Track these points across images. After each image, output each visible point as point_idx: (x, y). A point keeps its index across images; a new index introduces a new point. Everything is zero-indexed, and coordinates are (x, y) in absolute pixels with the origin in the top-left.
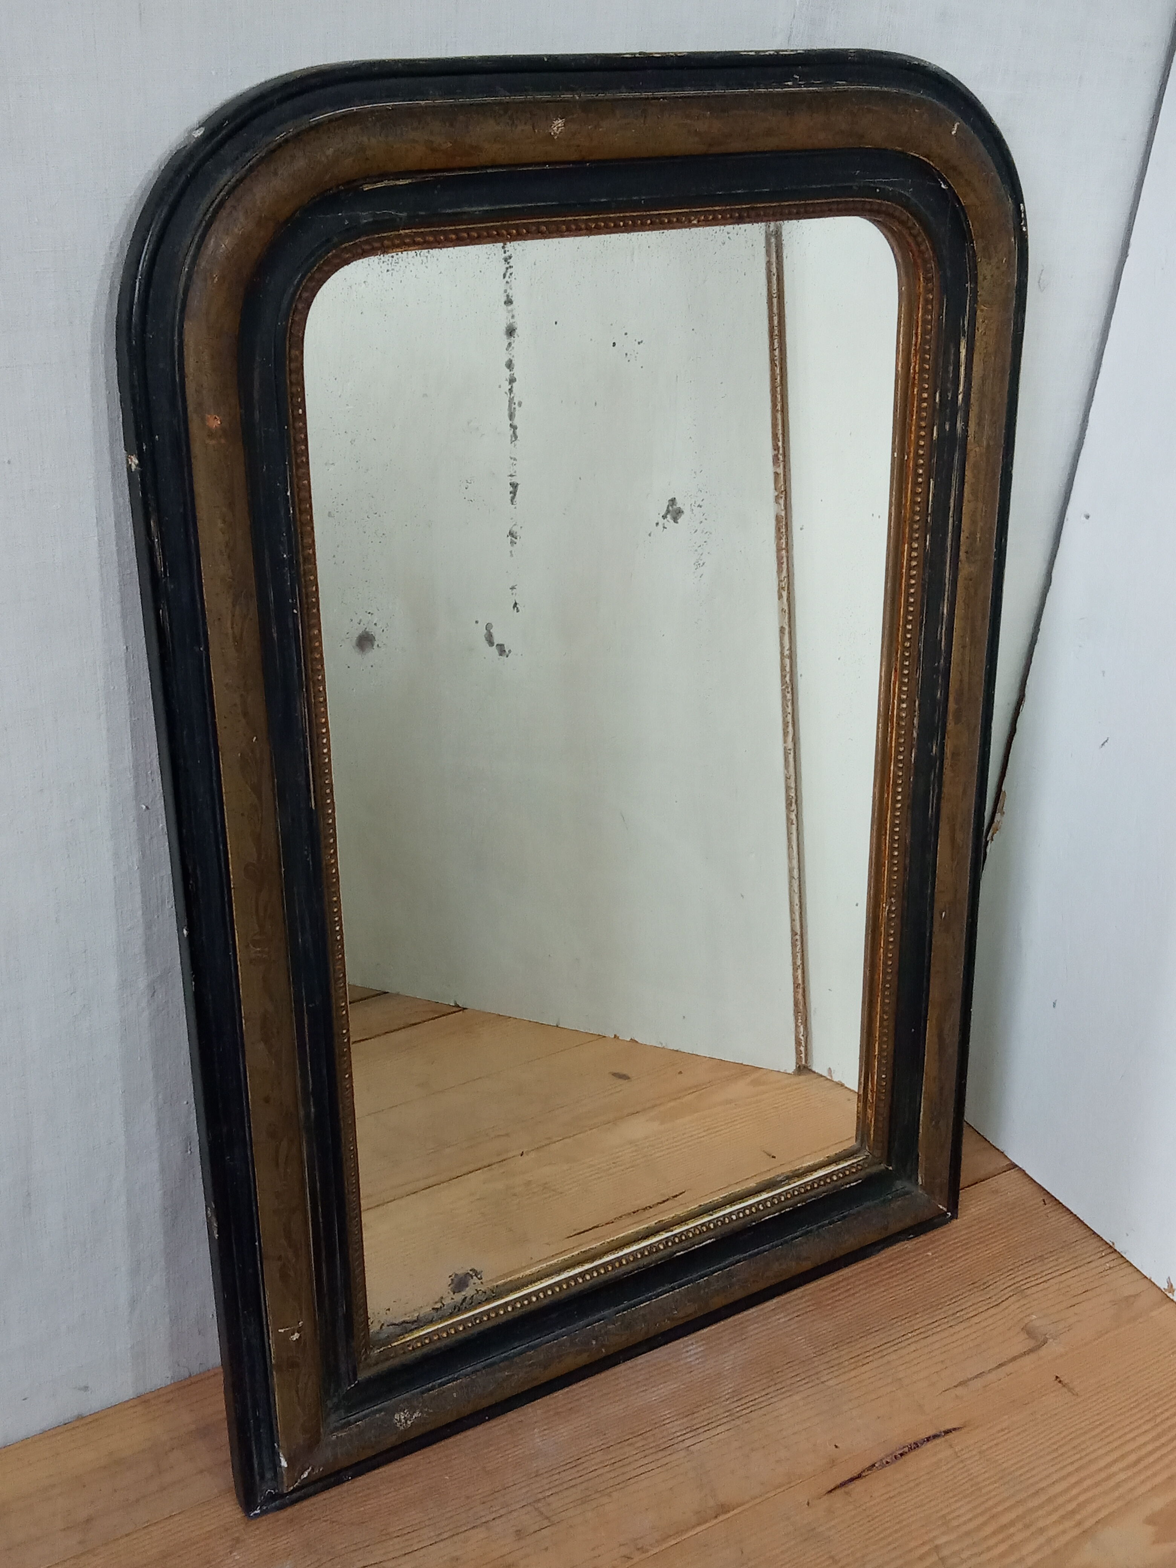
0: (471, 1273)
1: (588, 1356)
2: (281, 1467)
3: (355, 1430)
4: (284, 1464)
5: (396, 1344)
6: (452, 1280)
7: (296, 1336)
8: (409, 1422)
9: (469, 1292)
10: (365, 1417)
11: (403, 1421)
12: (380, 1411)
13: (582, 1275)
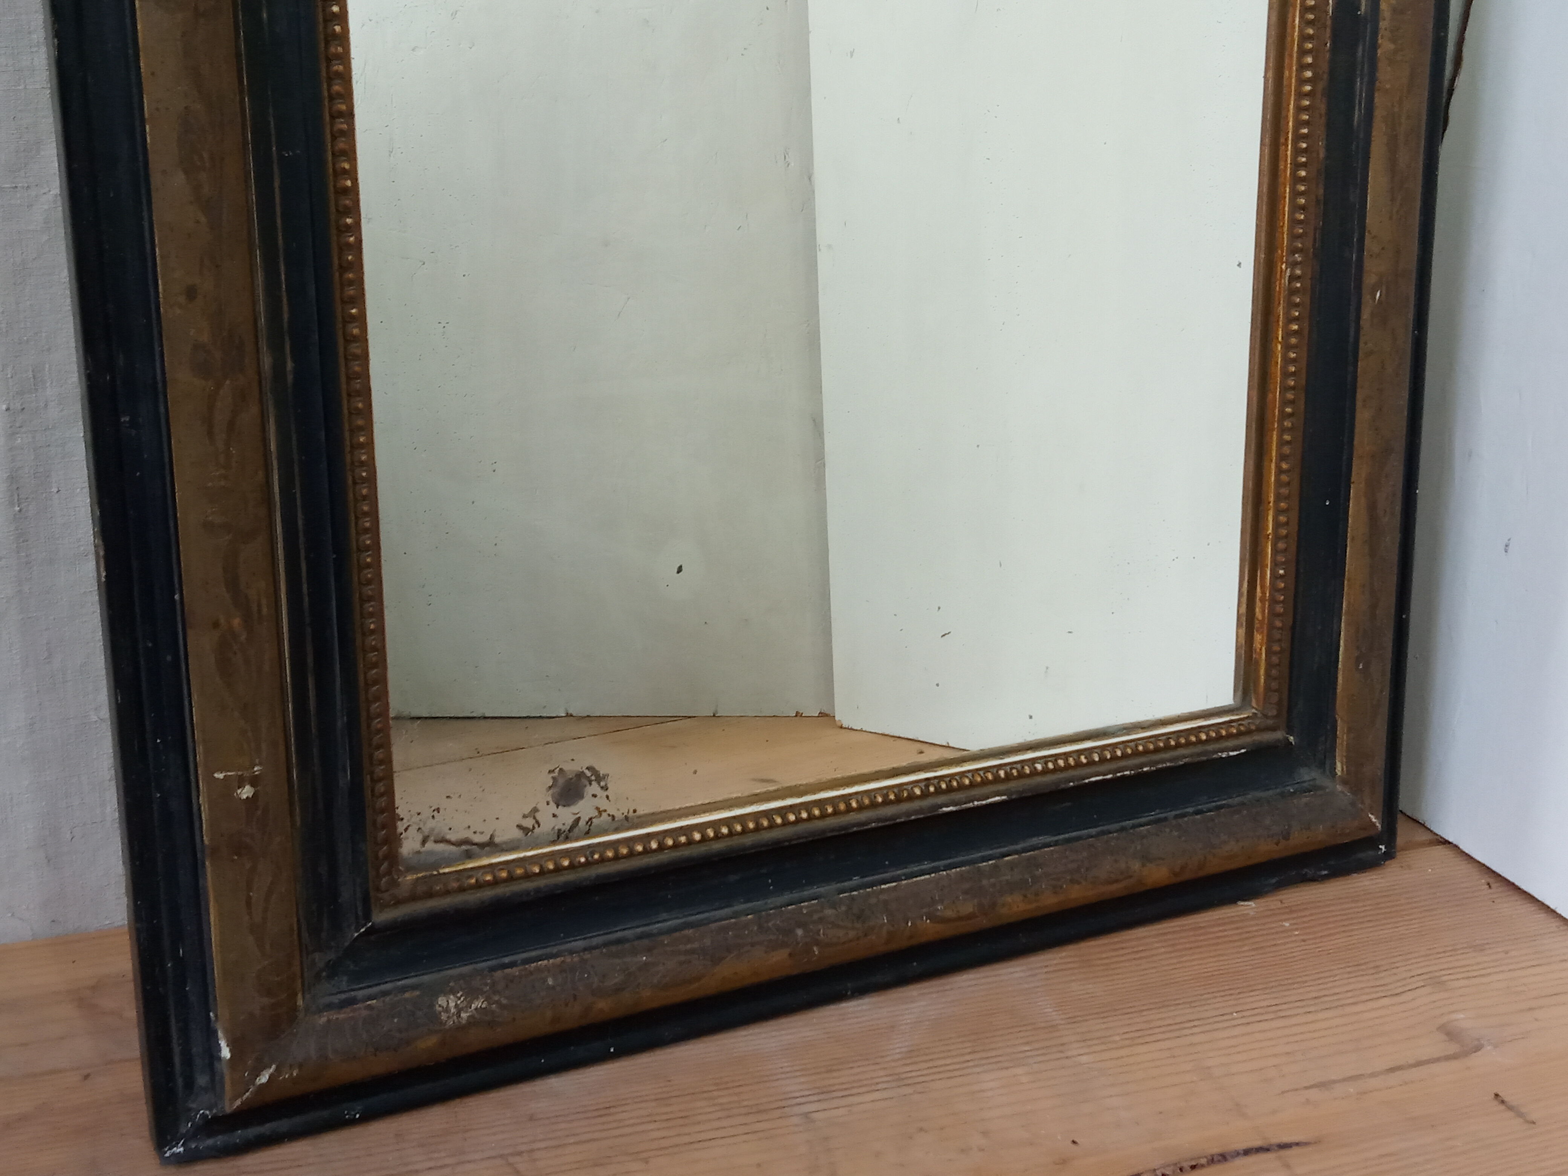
0: (588, 773)
1: (790, 955)
2: (219, 1059)
3: (365, 1013)
4: (226, 1053)
5: (447, 870)
6: (554, 778)
7: (246, 792)
8: (464, 1015)
9: (584, 808)
10: (385, 994)
11: (453, 1010)
12: (413, 988)
13: (782, 811)
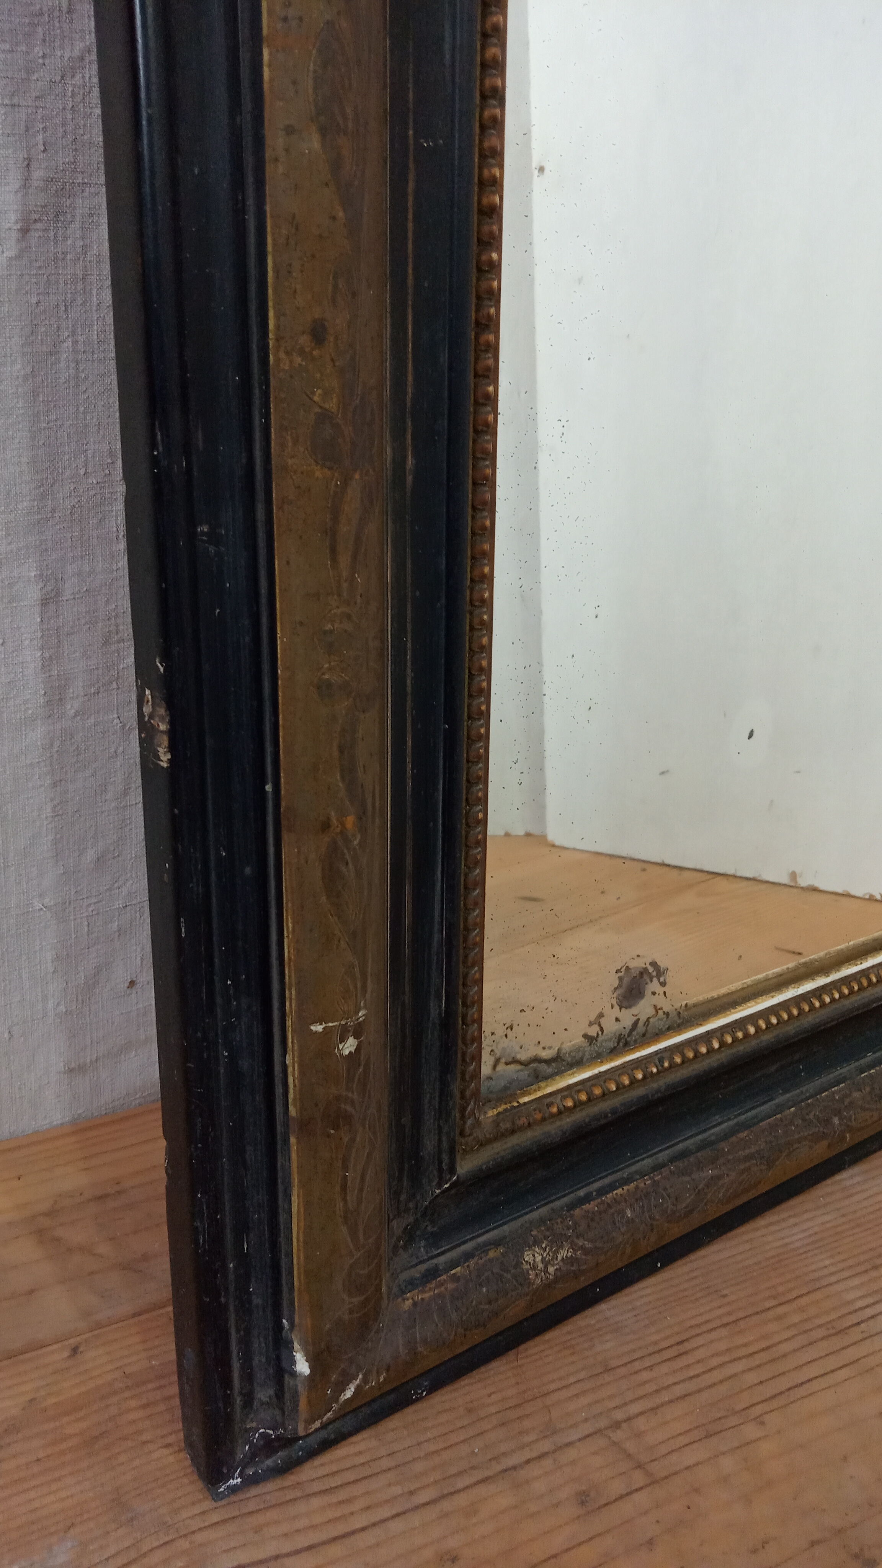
0: (651, 969)
1: (829, 1146)
2: (294, 1374)
3: (451, 1286)
4: (303, 1367)
5: (526, 1099)
6: (620, 979)
7: (349, 1046)
8: (551, 1269)
9: (644, 1009)
10: (468, 1256)
11: (541, 1266)
12: (496, 1243)
13: (818, 993)
